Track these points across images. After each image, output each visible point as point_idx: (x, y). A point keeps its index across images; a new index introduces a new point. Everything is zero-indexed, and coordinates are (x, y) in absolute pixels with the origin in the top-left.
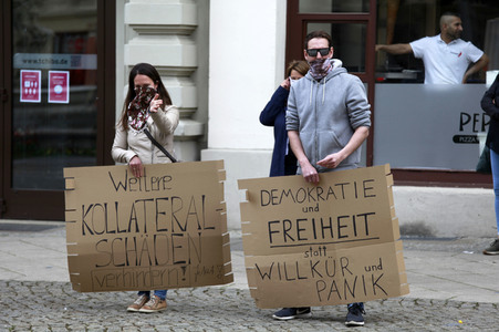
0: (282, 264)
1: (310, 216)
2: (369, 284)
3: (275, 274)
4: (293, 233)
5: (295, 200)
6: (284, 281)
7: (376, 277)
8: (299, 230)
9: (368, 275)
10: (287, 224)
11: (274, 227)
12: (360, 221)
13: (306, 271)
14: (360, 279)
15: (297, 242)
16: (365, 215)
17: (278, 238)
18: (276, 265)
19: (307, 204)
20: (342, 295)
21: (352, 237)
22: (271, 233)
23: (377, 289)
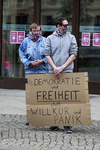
0: (41, 109)
1: (54, 90)
2: (75, 119)
3: (38, 113)
4: (47, 96)
5: (49, 83)
6: (42, 115)
7: (78, 117)
8: (49, 95)
9: (75, 116)
10: (45, 93)
11: (39, 94)
12: (73, 93)
13: (51, 112)
14: (72, 116)
15: (48, 100)
16: (76, 91)
17: (41, 98)
18: (39, 109)
19: (53, 85)
20: (64, 122)
21: (70, 100)
22: (38, 96)
23: (78, 122)
